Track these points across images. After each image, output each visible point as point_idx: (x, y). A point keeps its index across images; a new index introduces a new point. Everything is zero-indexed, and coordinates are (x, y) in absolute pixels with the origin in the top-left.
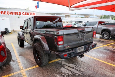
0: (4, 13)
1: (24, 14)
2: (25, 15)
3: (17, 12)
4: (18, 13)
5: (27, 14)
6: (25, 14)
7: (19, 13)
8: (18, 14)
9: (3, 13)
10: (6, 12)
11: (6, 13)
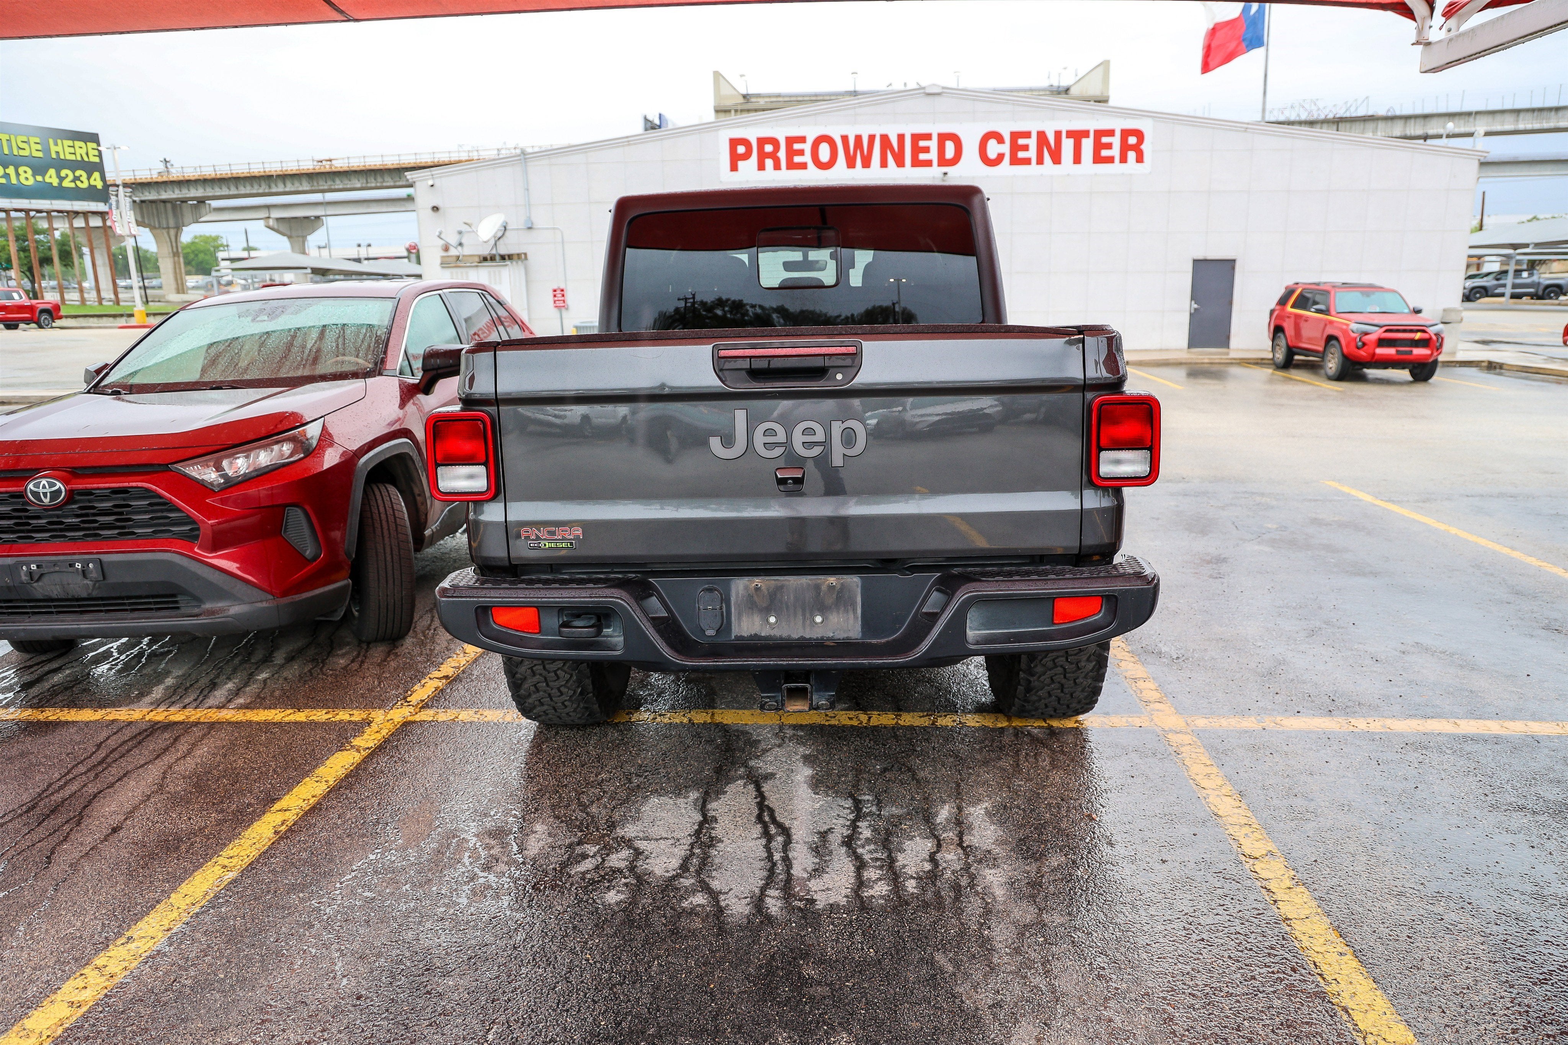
0: (782, 154)
1: (993, 149)
2: (1015, 161)
3: (916, 138)
4: (933, 144)
5: (1032, 153)
6: (1015, 148)
7: (943, 138)
8: (933, 155)
9: (774, 156)
10: (807, 147)
11: (807, 158)
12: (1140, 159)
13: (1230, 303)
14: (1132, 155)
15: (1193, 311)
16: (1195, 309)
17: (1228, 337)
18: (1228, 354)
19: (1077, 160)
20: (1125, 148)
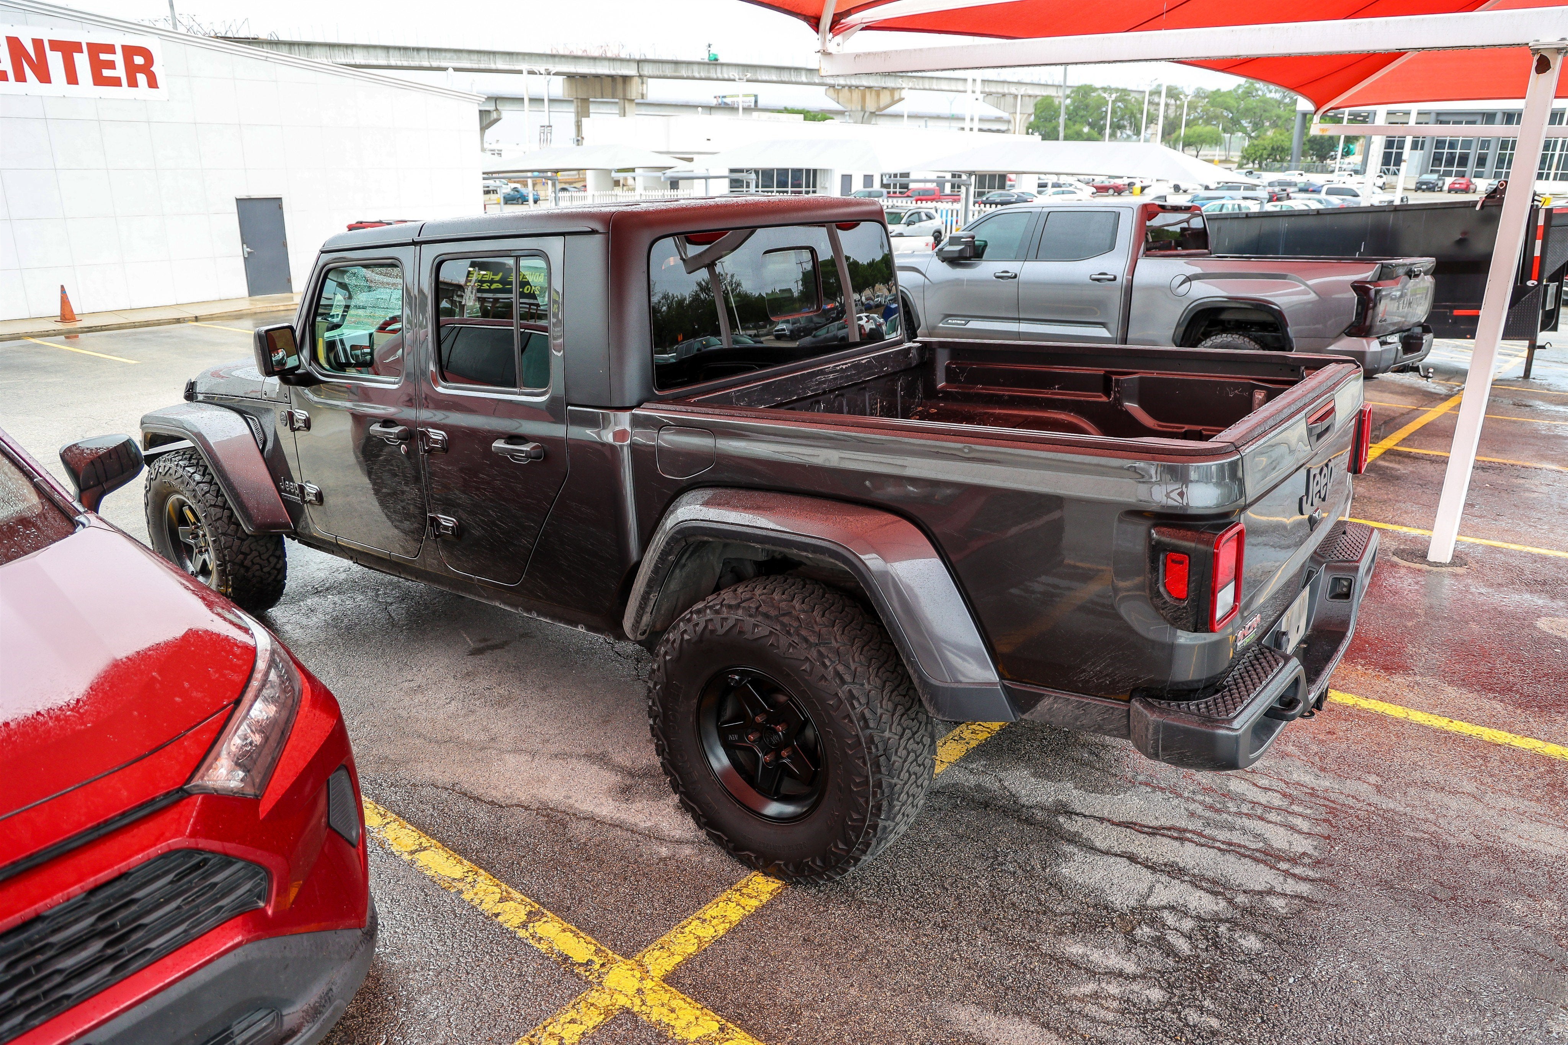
12: (153, 83)
13: (285, 245)
14: (141, 78)
15: (246, 256)
16: (249, 253)
17: (289, 281)
18: (292, 299)
19: (72, 78)
20: (132, 71)
